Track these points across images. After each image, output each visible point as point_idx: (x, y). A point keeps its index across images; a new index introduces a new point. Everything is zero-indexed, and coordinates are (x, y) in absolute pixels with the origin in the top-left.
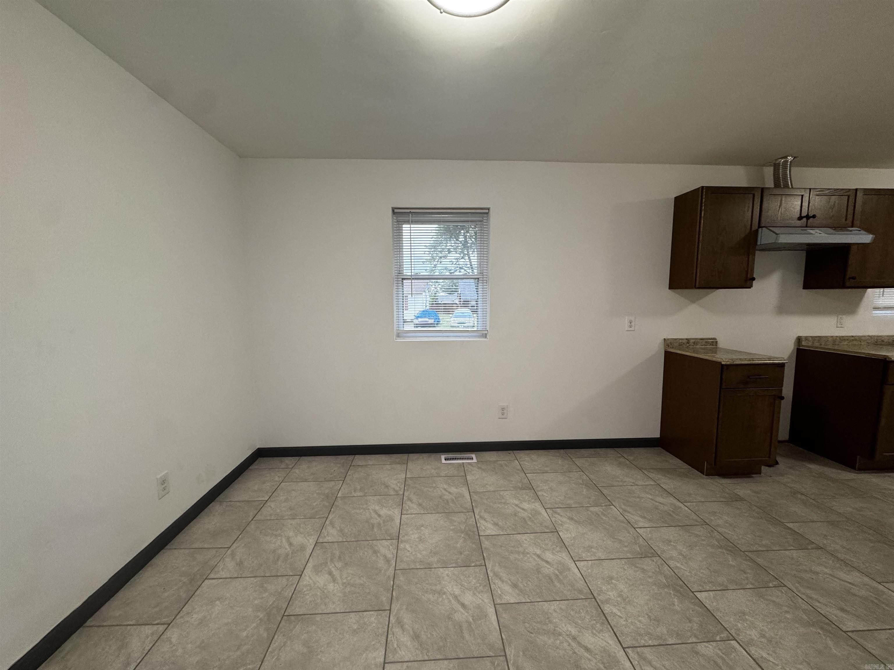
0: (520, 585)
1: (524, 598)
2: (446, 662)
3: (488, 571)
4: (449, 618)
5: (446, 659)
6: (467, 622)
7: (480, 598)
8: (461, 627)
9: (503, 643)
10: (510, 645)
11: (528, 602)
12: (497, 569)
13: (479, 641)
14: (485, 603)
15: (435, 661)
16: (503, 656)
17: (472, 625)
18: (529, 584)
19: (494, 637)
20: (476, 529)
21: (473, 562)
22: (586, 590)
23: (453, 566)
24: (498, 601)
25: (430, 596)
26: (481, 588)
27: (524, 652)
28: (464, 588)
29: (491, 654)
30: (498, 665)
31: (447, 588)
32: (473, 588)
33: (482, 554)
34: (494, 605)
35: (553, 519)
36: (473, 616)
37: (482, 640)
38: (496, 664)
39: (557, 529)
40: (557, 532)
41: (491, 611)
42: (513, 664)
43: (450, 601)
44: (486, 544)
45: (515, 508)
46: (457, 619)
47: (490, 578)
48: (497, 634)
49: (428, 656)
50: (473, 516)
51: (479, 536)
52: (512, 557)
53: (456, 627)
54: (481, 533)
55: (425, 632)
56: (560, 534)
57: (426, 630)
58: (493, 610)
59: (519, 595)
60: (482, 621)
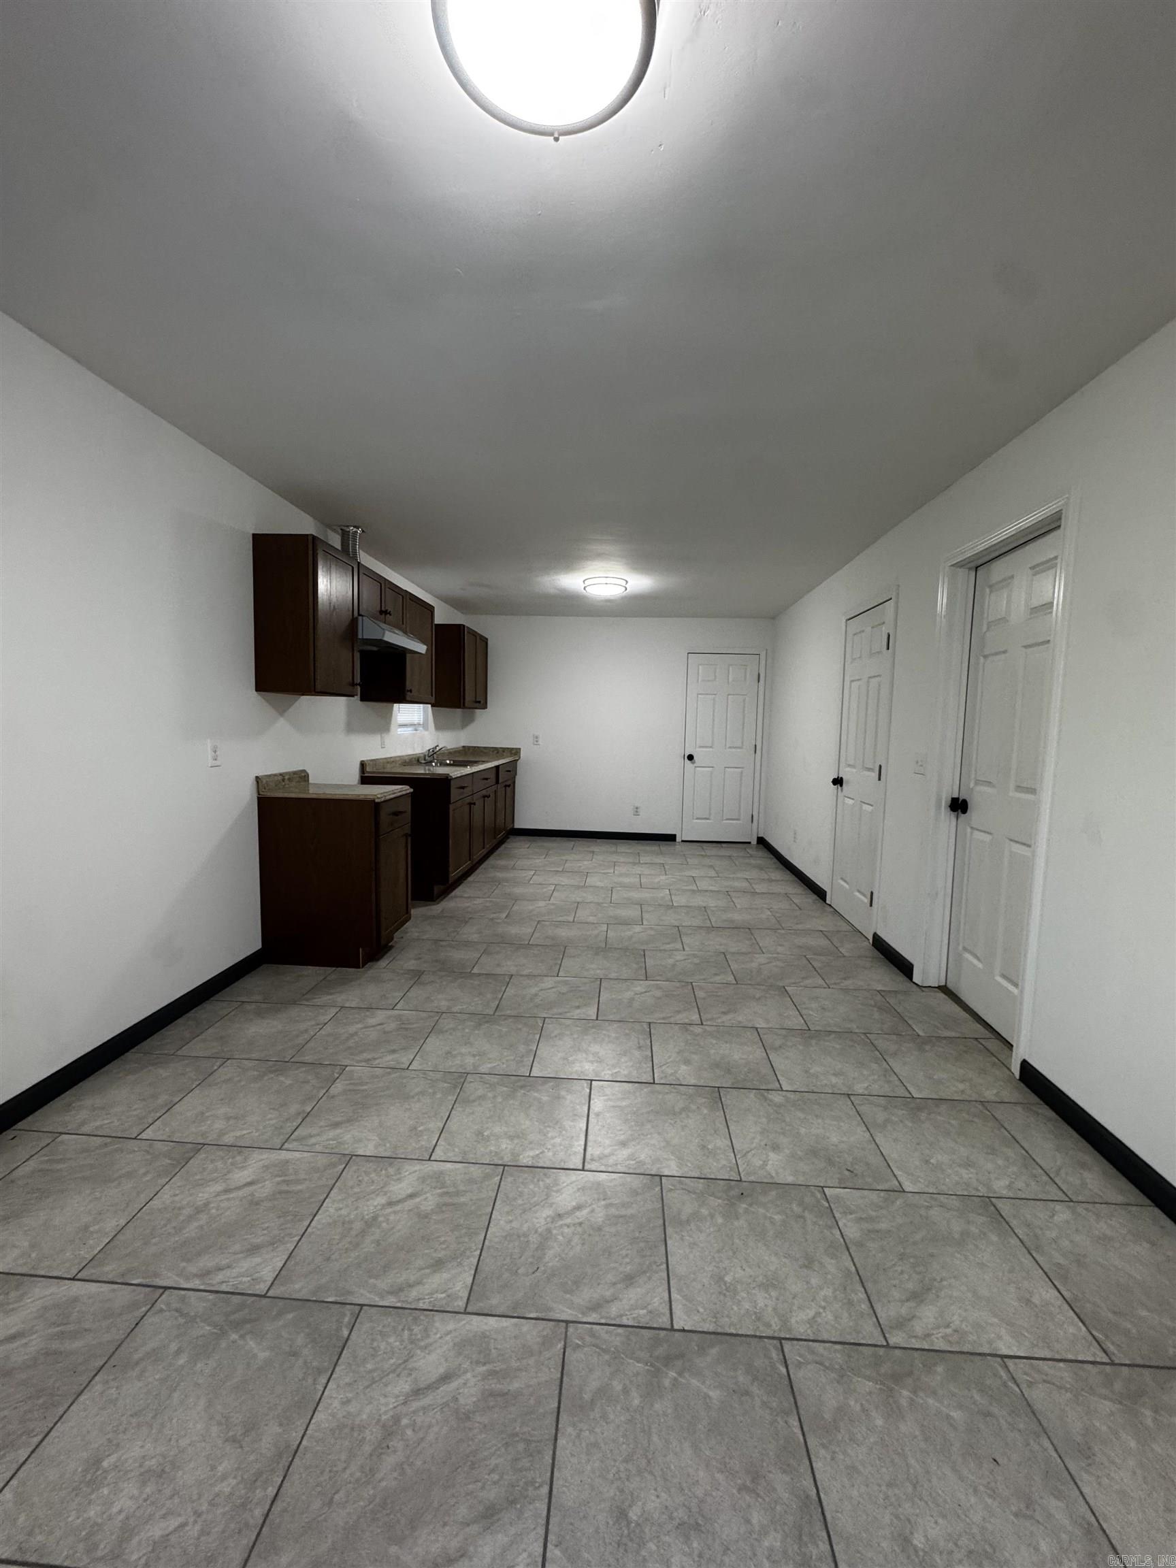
0: (441, 1254)
1: (468, 1258)
2: (561, 1442)
3: (381, 1304)
4: (467, 1417)
5: (556, 1439)
6: (485, 1377)
7: (441, 1338)
8: (492, 1394)
9: (543, 1319)
10: (550, 1309)
11: (480, 1255)
12: (383, 1284)
13: (532, 1361)
14: (455, 1330)
15: (556, 1467)
16: (567, 1328)
17: (497, 1369)
18: (445, 1241)
19: (531, 1332)
20: (236, 1299)
21: (339, 1329)
22: (488, 1169)
23: (324, 1381)
24: (460, 1304)
25: (390, 1460)
26: (416, 1329)
27: (566, 1292)
28: (403, 1366)
29: (560, 1345)
30: (582, 1339)
31: (383, 1409)
32: (410, 1347)
33: (325, 1305)
34: (466, 1313)
35: (318, 1148)
36: (478, 1363)
37: (532, 1355)
38: (580, 1343)
39: (347, 1152)
40: (352, 1155)
41: (478, 1324)
42: (583, 1313)
43: (424, 1409)
44: (299, 1287)
45: (231, 1196)
46: (475, 1399)
47: (399, 1305)
48: (526, 1326)
49: (540, 1486)
50: (183, 1292)
51: (264, 1296)
52: (368, 1246)
53: (492, 1404)
54: (261, 1288)
55: (483, 1488)
56: (360, 1152)
57: (480, 1484)
58: (476, 1319)
59: (460, 1264)
60: (492, 1346)
